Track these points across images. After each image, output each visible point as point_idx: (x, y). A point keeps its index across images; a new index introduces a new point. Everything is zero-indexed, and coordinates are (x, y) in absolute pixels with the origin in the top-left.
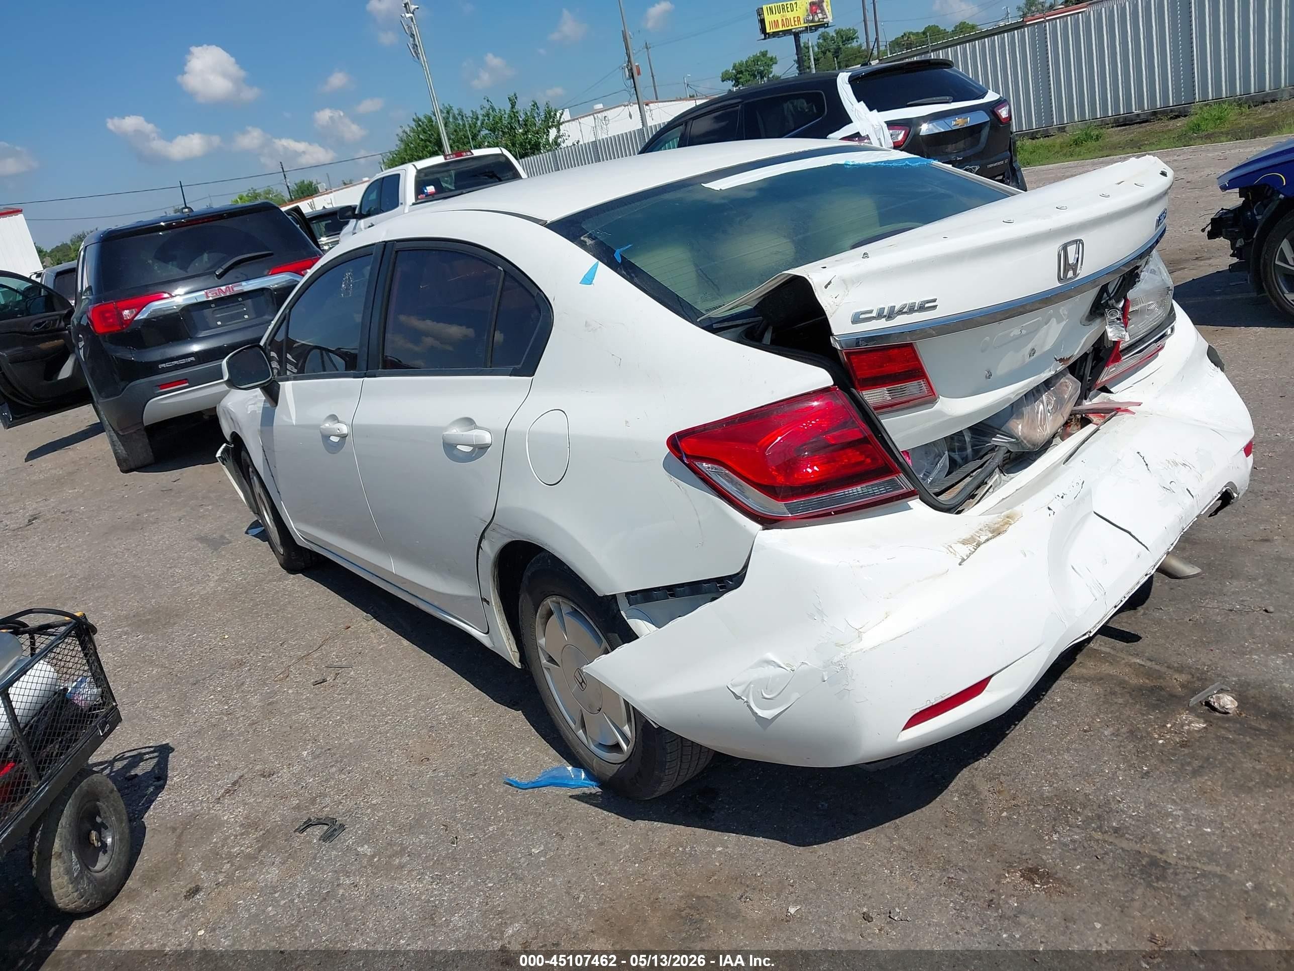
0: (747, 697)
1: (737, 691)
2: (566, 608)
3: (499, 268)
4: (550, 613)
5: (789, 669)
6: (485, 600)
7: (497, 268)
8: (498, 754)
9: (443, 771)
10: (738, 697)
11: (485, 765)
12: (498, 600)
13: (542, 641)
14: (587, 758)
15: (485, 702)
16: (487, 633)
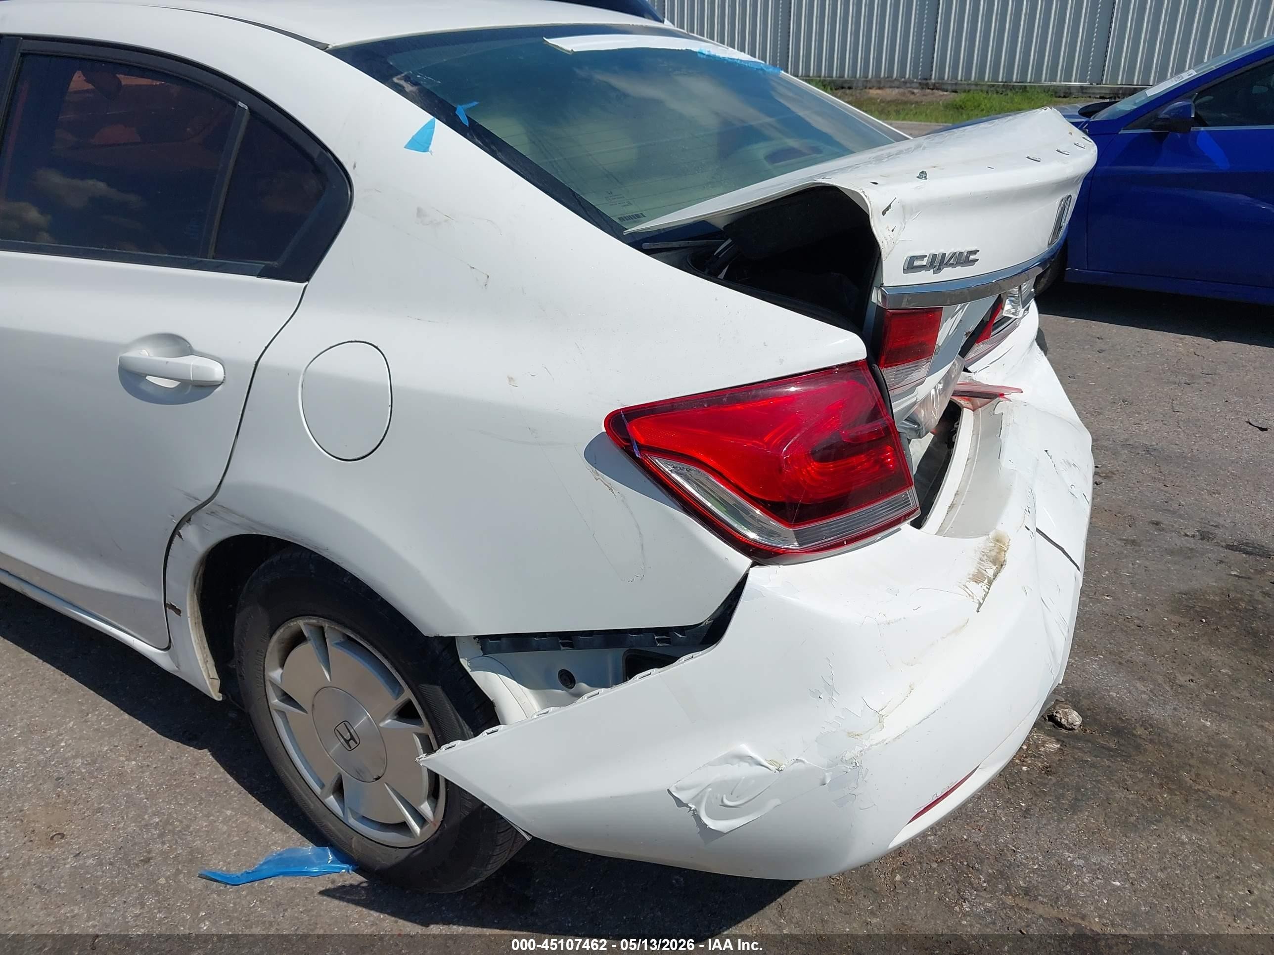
0: (698, 804)
1: (683, 796)
2: (333, 635)
3: (241, 104)
4: (298, 639)
5: (773, 768)
6: (173, 607)
7: (235, 105)
8: (181, 822)
9: (94, 856)
10: (679, 802)
11: (163, 843)
12: (197, 608)
13: (276, 674)
14: (339, 834)
15: (143, 735)
16: (168, 648)
